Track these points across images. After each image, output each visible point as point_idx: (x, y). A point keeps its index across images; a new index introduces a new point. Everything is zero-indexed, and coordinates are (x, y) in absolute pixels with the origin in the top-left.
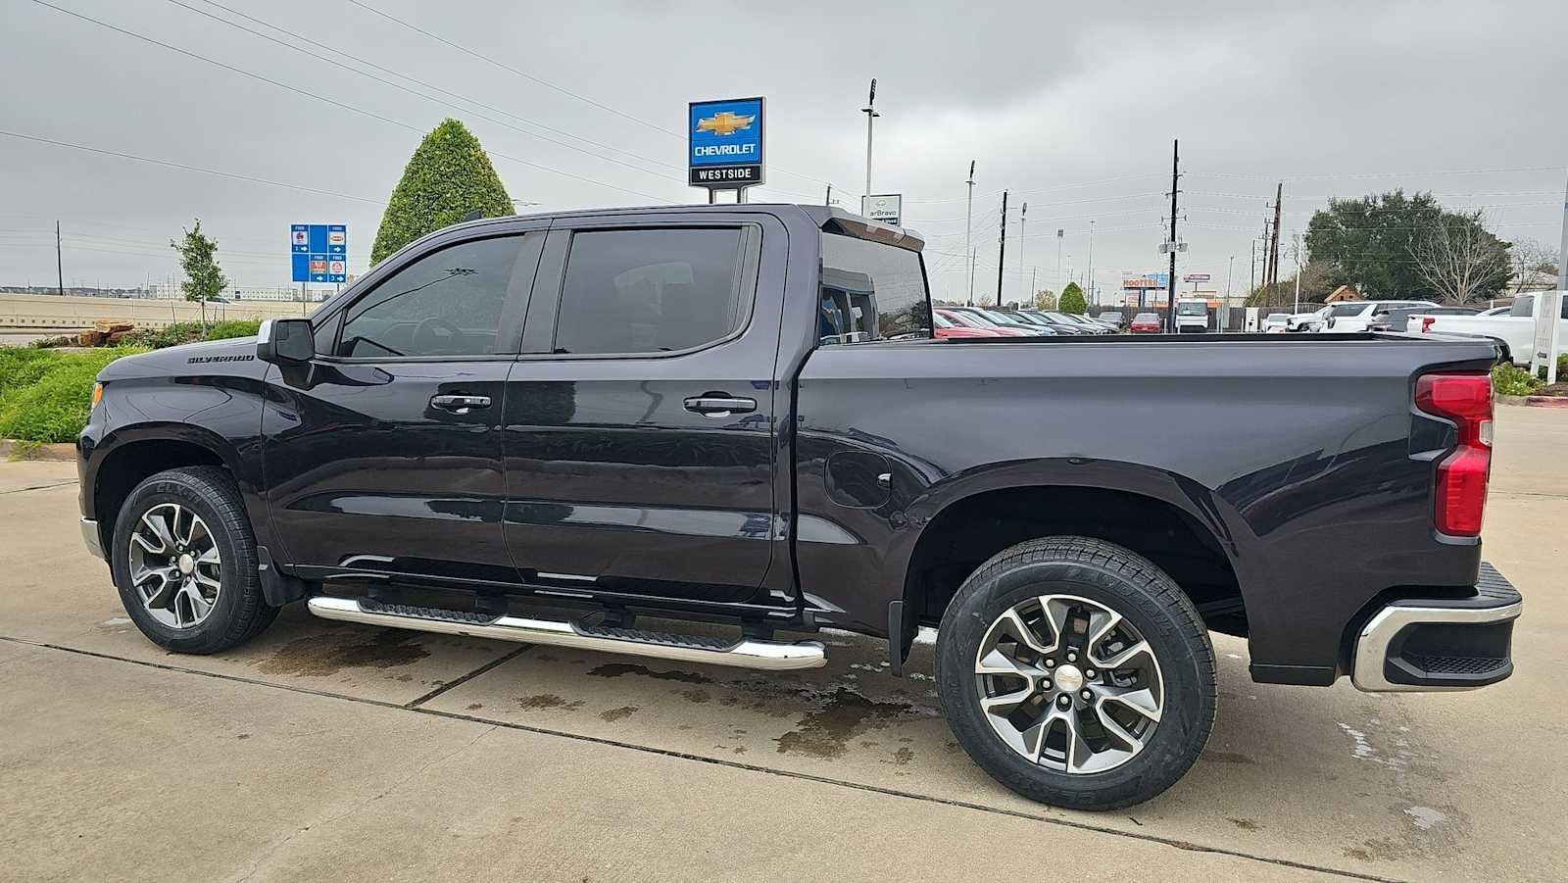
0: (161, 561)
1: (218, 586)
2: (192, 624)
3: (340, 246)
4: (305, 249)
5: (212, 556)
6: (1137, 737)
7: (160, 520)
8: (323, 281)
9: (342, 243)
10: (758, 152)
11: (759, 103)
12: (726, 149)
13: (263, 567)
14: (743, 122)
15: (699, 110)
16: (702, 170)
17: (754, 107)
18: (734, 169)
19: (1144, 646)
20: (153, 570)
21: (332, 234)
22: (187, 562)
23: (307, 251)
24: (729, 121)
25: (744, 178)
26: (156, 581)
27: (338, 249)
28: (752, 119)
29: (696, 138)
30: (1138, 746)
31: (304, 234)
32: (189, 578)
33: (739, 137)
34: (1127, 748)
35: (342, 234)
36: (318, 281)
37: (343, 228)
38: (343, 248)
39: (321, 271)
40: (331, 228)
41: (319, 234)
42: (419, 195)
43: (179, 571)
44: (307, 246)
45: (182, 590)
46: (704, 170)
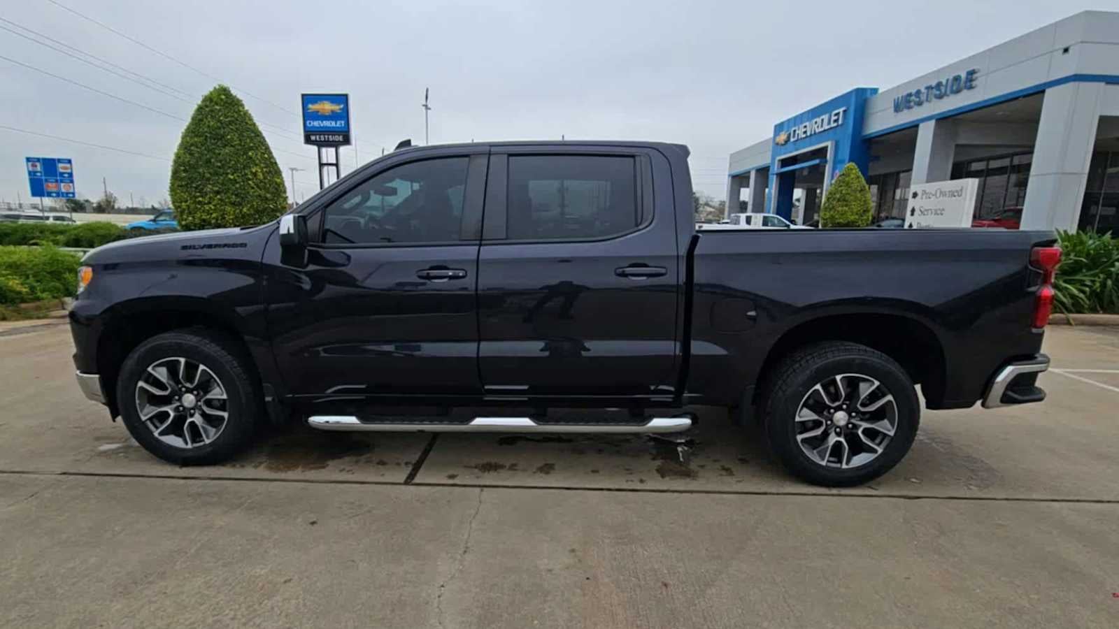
0: (166, 401)
1: (226, 415)
2: (202, 444)
3: (68, 173)
4: (39, 174)
5: (218, 393)
6: (879, 445)
7: (163, 370)
8: (56, 197)
9: (69, 171)
10: (347, 126)
11: (345, 97)
12: (327, 124)
13: (268, 399)
14: (337, 108)
15: (307, 99)
16: (312, 135)
17: (343, 99)
18: (333, 135)
19: (890, 397)
20: (160, 407)
21: (60, 165)
22: (189, 400)
23: (41, 176)
24: (327, 107)
25: (339, 141)
26: (163, 416)
27: (66, 175)
28: (342, 106)
29: (307, 116)
30: (880, 450)
31: (38, 164)
32: (192, 411)
33: (333, 116)
34: (874, 451)
35: (68, 165)
36: (53, 196)
37: (69, 161)
38: (71, 175)
39: (54, 190)
40: (59, 161)
41: (50, 165)
42: (206, 136)
43: (182, 406)
44: (40, 172)
45: (189, 420)
46: (314, 135)
